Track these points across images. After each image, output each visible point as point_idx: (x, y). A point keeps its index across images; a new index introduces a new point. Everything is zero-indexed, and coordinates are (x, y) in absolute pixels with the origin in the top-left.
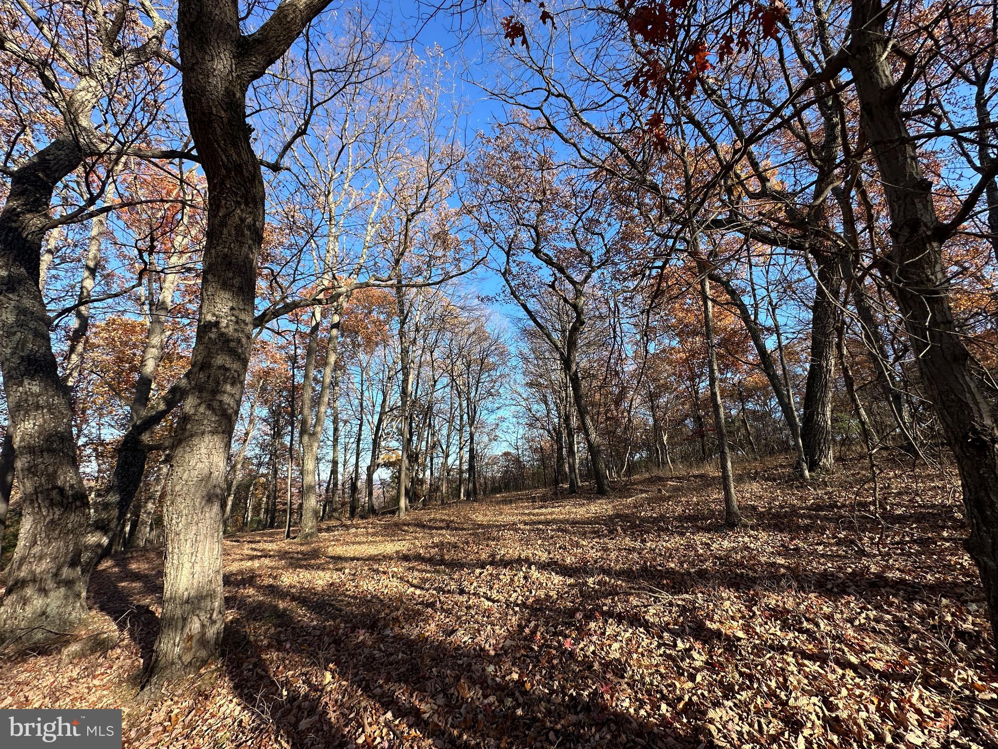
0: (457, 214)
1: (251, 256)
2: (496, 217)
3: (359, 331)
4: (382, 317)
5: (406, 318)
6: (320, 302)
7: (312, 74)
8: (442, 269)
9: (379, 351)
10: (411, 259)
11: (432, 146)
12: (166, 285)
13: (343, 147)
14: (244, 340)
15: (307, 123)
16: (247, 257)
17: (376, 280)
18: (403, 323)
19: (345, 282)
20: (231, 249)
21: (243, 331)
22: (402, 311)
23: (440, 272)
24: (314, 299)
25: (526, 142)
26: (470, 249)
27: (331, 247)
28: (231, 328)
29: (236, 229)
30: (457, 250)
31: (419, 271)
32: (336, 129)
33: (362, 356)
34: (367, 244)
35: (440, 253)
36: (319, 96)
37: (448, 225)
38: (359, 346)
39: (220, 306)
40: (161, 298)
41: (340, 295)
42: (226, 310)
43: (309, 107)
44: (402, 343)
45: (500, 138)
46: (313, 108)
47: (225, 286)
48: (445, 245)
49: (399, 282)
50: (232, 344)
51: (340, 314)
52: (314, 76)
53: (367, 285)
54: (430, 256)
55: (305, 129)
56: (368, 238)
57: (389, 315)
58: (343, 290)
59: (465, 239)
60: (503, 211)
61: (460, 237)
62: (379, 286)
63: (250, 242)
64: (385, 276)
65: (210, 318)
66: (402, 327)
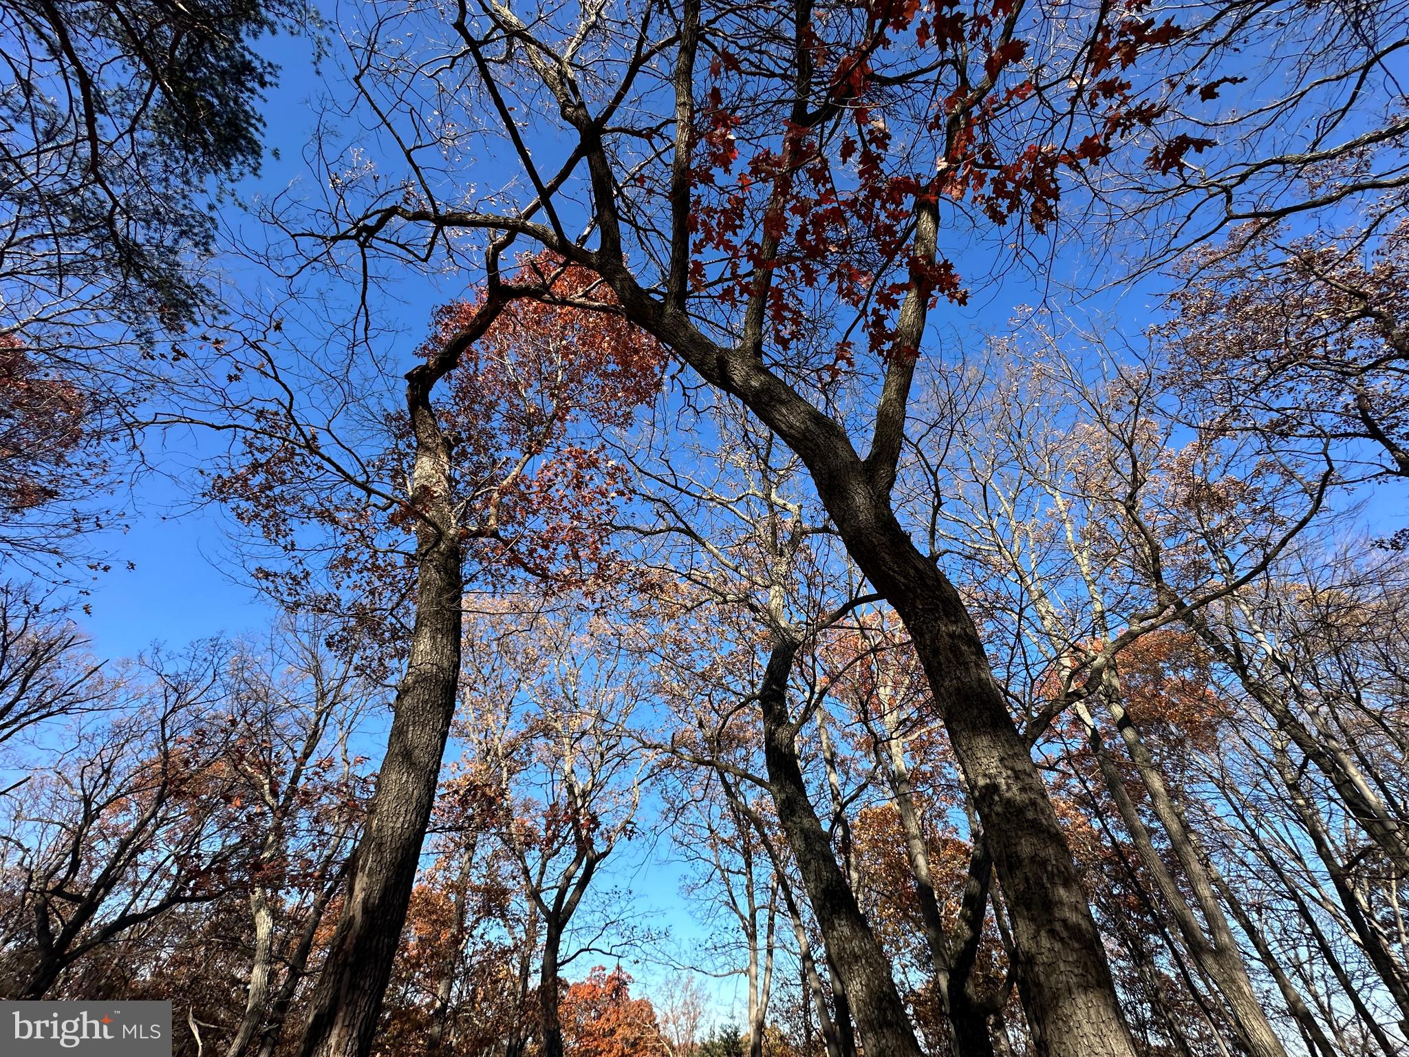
0: (1200, 449)
1: (983, 675)
2: (1286, 401)
3: (1163, 715)
4: (1188, 675)
5: (1239, 657)
6: (1077, 695)
7: (916, 446)
8: (1245, 541)
9: (1227, 737)
10: (1174, 561)
11: (1092, 398)
12: (894, 750)
13: (984, 487)
14: (1040, 801)
15: (937, 494)
16: (980, 680)
17: (1142, 621)
18: (1241, 669)
19: (1097, 648)
20: (959, 678)
21: (1031, 789)
22: (1221, 649)
23: (1242, 548)
24: (1068, 695)
25: (1241, 273)
26: (1275, 480)
27: (1043, 610)
28: (1015, 789)
29: (952, 651)
30: (1248, 496)
31: (1200, 569)
32: (964, 475)
33: (1202, 760)
34: (1088, 578)
35: (1218, 520)
36: (934, 461)
37: (1197, 472)
38: (1181, 742)
39: (985, 761)
40: (894, 768)
41: (1098, 672)
42: (995, 762)
43: (931, 477)
44: (1269, 708)
45: (1190, 307)
46: (934, 475)
47: (976, 730)
48: (1219, 503)
49: (1180, 605)
50: (1030, 815)
51: (1119, 701)
52: (920, 446)
53: (1133, 636)
54: (1205, 535)
55: (940, 501)
56: (1085, 570)
57: (1200, 665)
58: (1100, 660)
59: (1250, 471)
60: (1290, 384)
61: (1235, 474)
62: (1153, 627)
63: (973, 657)
64: (1151, 608)
65: (981, 782)
66: (1245, 677)
